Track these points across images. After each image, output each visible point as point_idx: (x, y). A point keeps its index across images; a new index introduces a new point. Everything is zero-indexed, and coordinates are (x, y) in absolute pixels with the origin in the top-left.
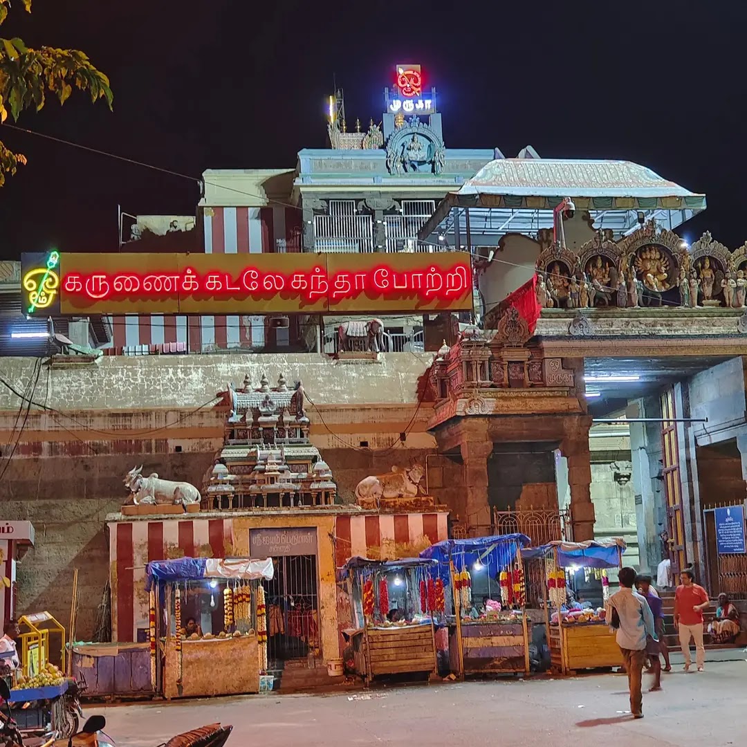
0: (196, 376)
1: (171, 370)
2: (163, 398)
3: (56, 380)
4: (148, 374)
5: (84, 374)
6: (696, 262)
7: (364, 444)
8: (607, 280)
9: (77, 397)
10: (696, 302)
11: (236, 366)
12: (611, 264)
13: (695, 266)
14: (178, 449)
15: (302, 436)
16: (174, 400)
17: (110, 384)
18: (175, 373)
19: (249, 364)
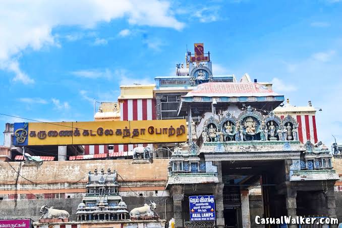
0: (77, 168)
1: (67, 167)
2: (63, 177)
3: (24, 170)
4: (58, 168)
5: (35, 168)
6: (267, 123)
7: (141, 195)
8: (231, 130)
9: (31, 177)
10: (267, 139)
11: (93, 165)
12: (233, 124)
13: (267, 124)
14: (69, 197)
15: (116, 192)
16: (67, 178)
17: (44, 172)
18: (69, 168)
19: (98, 164)
